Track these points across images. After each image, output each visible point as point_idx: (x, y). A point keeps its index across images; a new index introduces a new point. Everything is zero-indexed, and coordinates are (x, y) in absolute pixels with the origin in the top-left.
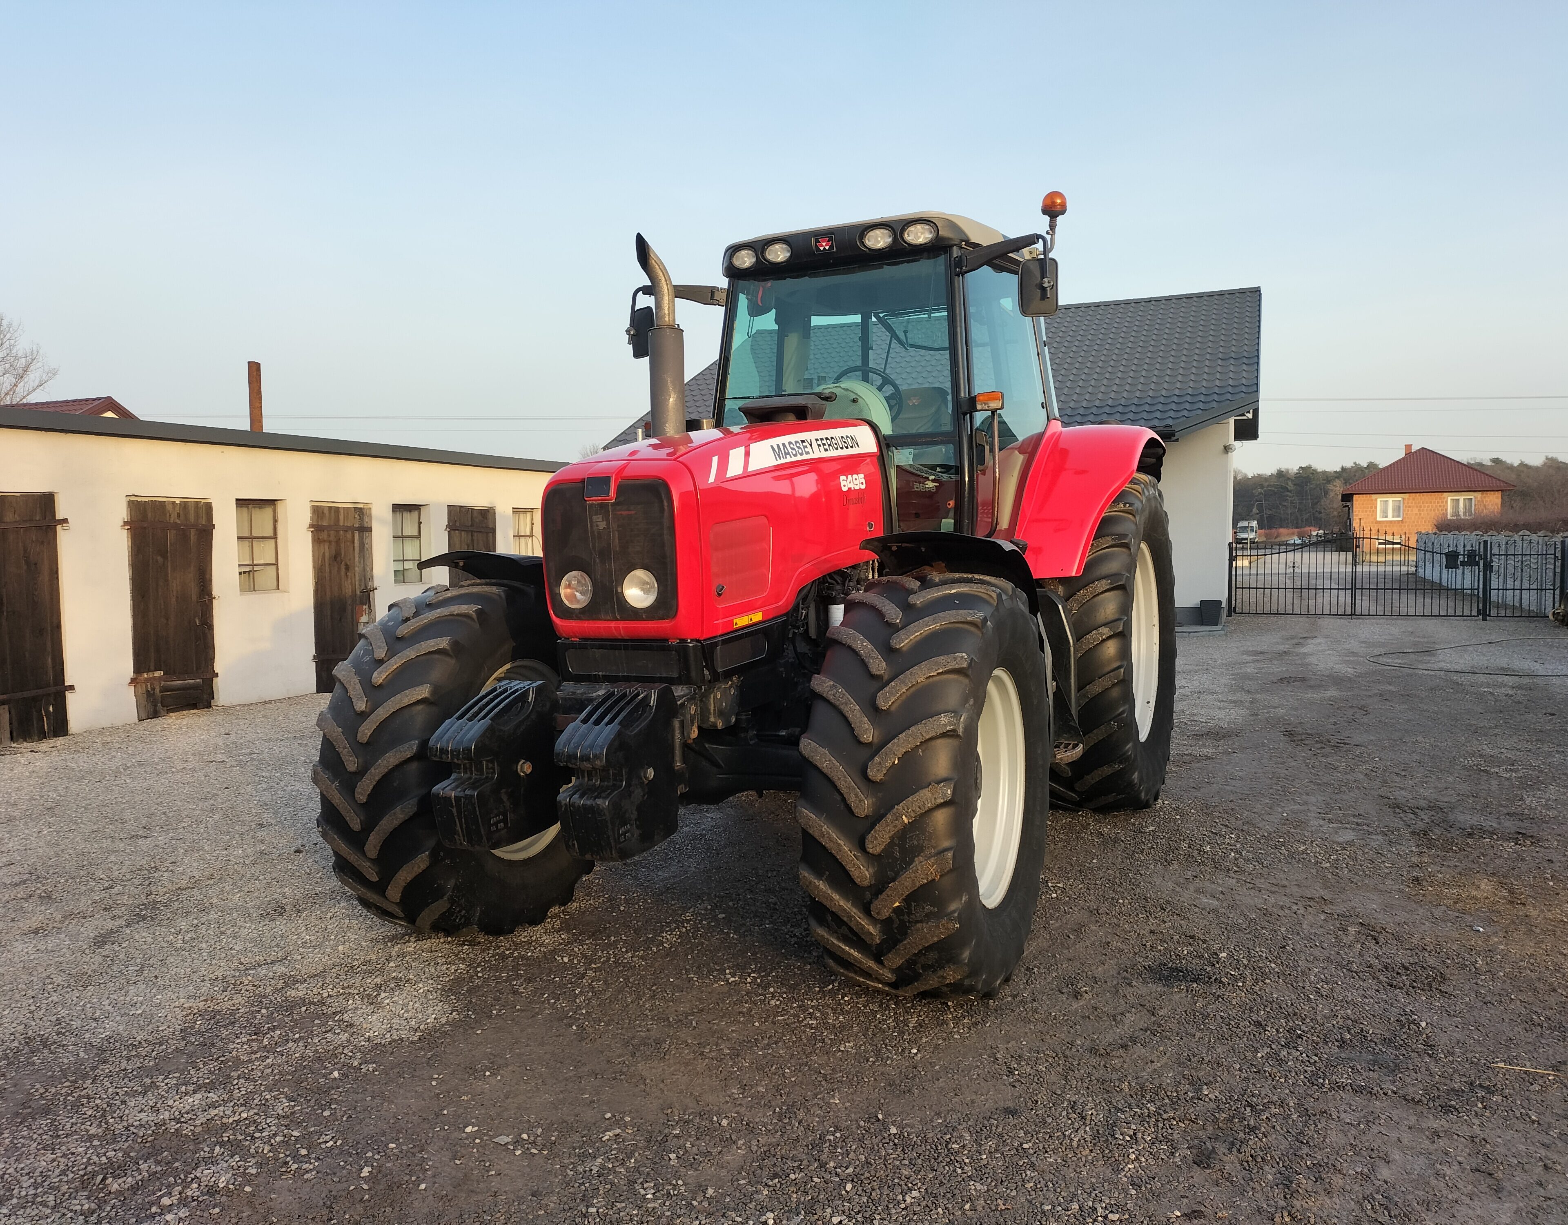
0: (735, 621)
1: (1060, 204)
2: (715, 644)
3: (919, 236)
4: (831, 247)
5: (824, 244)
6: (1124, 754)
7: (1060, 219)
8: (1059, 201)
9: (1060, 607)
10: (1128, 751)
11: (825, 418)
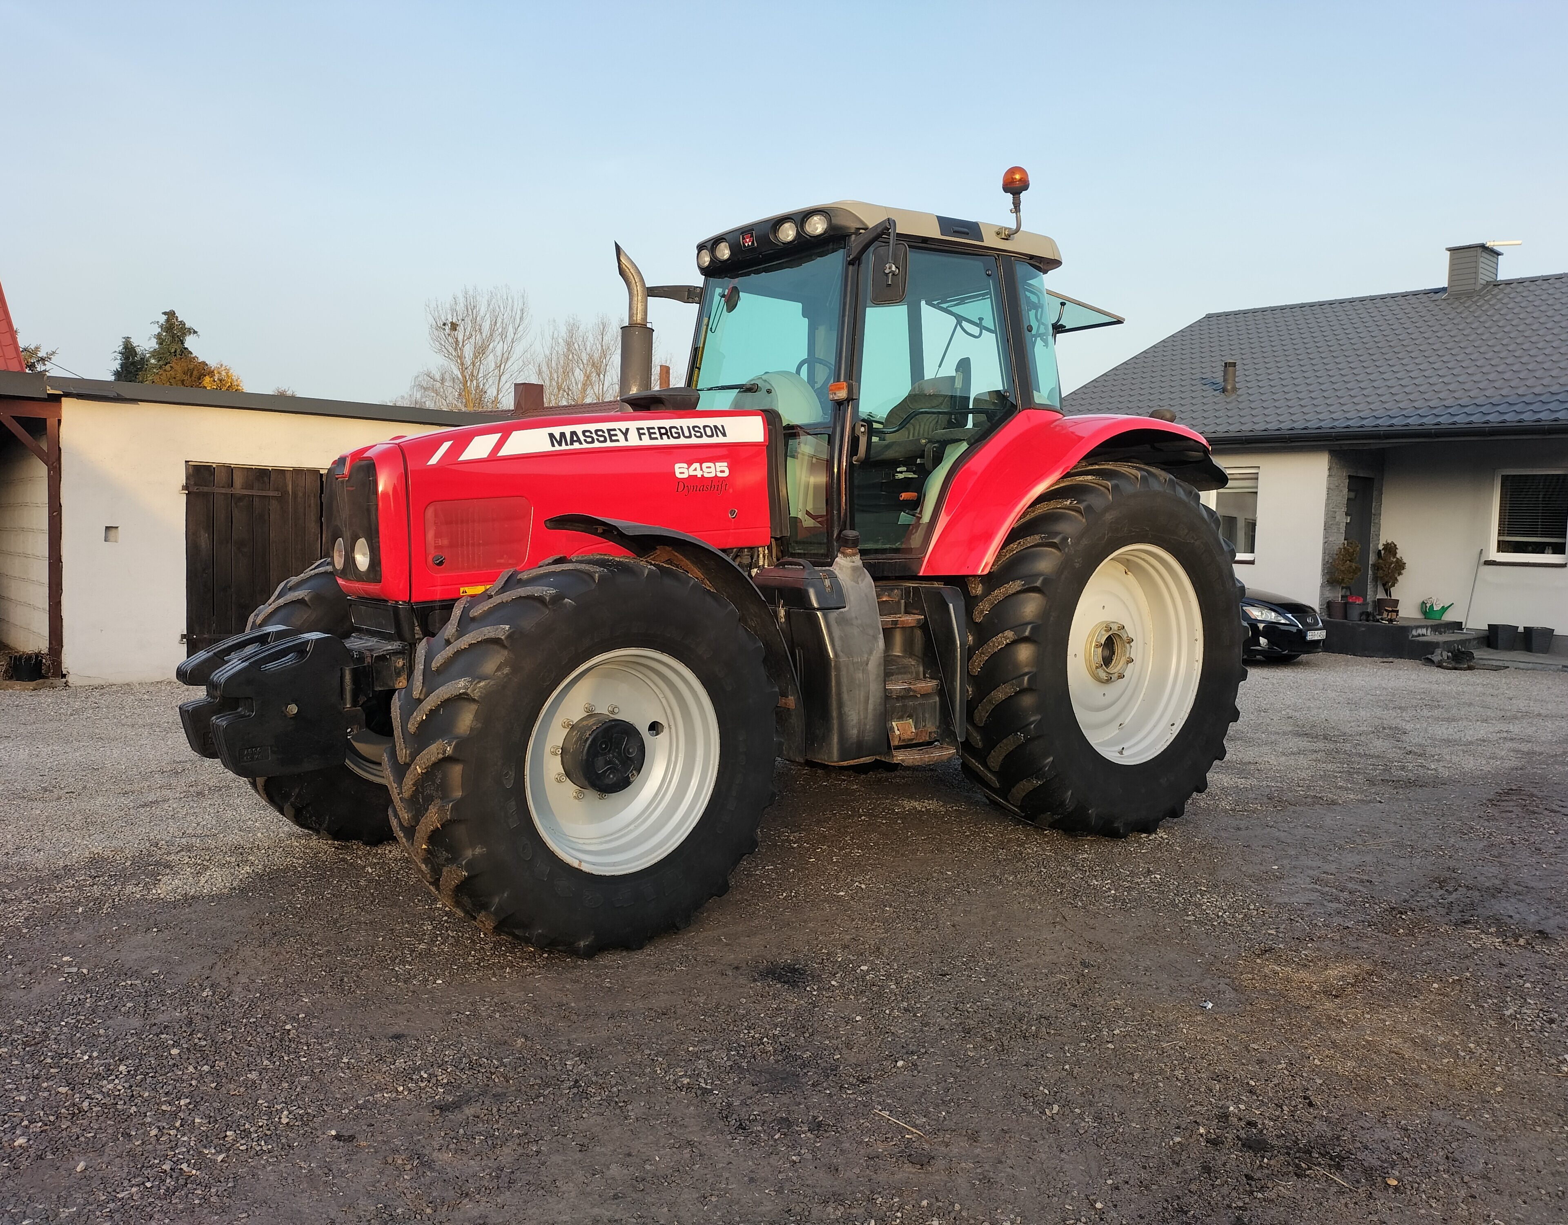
0: (462, 590)
1: (1020, 180)
2: (432, 609)
3: (817, 226)
4: (753, 243)
5: (748, 240)
6: (1041, 769)
7: (1023, 195)
8: (1017, 177)
9: (951, 605)
10: (1045, 766)
11: (699, 408)
